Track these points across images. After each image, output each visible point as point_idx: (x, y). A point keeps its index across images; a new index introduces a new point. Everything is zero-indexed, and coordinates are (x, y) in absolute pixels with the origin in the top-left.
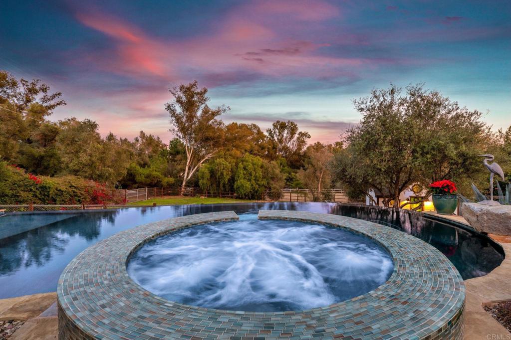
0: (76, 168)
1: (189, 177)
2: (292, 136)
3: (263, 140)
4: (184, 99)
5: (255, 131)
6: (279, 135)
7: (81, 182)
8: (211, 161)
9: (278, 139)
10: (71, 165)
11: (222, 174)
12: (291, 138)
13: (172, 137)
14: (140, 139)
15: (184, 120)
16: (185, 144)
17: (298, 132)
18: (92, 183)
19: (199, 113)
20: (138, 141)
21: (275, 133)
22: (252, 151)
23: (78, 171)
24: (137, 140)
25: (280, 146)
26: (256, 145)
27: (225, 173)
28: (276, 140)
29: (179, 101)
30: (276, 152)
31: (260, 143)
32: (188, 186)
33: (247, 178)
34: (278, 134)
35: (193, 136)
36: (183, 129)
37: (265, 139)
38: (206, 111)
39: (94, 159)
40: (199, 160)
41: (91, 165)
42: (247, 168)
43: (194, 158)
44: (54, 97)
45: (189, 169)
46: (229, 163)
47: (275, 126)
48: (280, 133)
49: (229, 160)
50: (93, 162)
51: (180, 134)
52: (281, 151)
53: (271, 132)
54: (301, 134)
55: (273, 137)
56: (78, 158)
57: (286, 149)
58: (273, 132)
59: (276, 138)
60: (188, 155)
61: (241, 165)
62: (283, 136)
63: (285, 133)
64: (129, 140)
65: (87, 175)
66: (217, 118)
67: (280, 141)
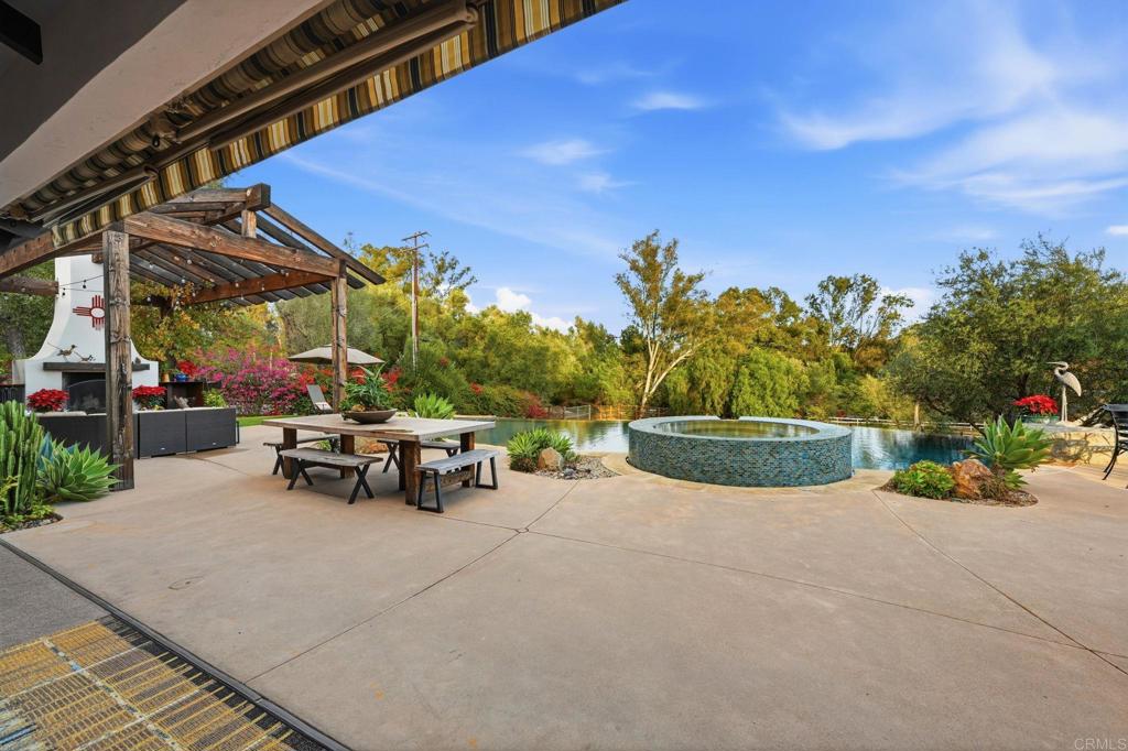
0: (509, 375)
1: (653, 390)
2: (865, 306)
3: (796, 317)
4: (641, 263)
5: (778, 301)
6: (834, 306)
7: (516, 394)
8: (689, 364)
9: (831, 314)
10: (503, 371)
11: (708, 385)
12: (864, 308)
13: (625, 324)
14: (575, 329)
15: (643, 297)
16: (645, 334)
17: (880, 297)
18: (527, 395)
19: (668, 283)
20: (573, 332)
21: (823, 301)
22: (771, 340)
23: (509, 380)
24: (571, 330)
25: (836, 328)
26: (779, 328)
27: (712, 385)
28: (828, 317)
29: (634, 267)
30: (825, 342)
31: (789, 324)
32: (652, 406)
33: (757, 393)
34: (831, 304)
35: (659, 321)
36: (641, 311)
37: (801, 315)
38: (678, 278)
39: (528, 363)
40: (669, 361)
41: (525, 371)
42: (756, 375)
43: (661, 357)
44: (462, 274)
45: (653, 377)
46: (722, 366)
47: (824, 288)
48: (835, 301)
49: (722, 361)
50: (527, 367)
51: (638, 320)
52: (840, 339)
53: (815, 300)
54: (889, 300)
55: (819, 310)
56: (511, 361)
57: (849, 333)
58: (818, 301)
59: (825, 312)
60: (651, 353)
61: (744, 369)
62: (842, 307)
63: (849, 301)
64: (561, 332)
65: (520, 384)
66: (699, 286)
67: (837, 318)
